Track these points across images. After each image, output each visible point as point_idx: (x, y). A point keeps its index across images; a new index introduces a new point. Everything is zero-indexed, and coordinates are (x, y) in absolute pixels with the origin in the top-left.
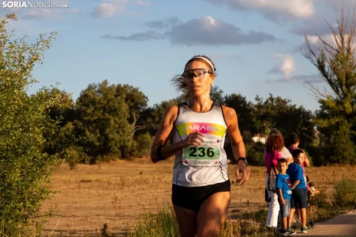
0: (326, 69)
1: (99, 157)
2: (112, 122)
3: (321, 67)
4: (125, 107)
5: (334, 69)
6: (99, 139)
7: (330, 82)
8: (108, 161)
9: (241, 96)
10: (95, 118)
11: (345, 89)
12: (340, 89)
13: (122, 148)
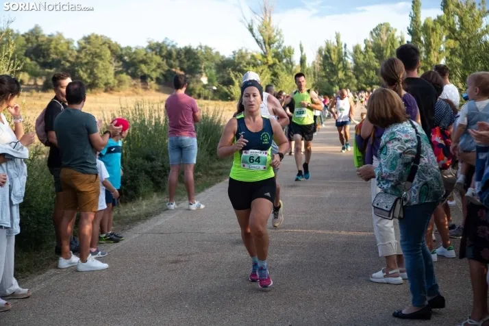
0: (254, 31)
2: (100, 65)
3: (251, 30)
4: (109, 52)
5: (261, 32)
6: (89, 77)
7: (257, 41)
8: (95, 93)
9: (192, 48)
10: (86, 61)
11: (267, 46)
12: (264, 46)
13: (106, 84)
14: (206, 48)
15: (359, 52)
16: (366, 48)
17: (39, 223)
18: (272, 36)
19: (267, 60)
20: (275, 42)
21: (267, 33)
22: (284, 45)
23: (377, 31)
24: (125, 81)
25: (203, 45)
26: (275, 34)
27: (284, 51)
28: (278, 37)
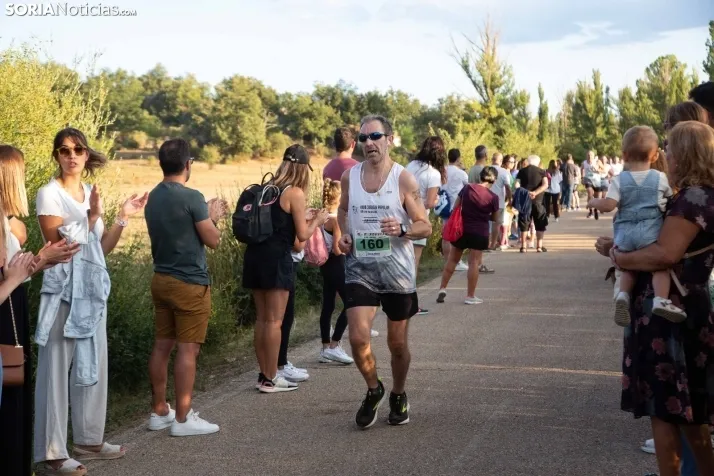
0: (470, 69)
1: (230, 156)
2: (246, 120)
3: (466, 68)
4: (259, 101)
5: (480, 70)
6: (230, 138)
7: (474, 83)
8: (238, 161)
10: (226, 114)
11: (489, 91)
12: (484, 91)
13: (254, 148)
14: (399, 94)
15: (627, 99)
16: (639, 92)
17: (136, 350)
18: (498, 76)
19: (489, 112)
20: (501, 85)
21: (488, 73)
22: (514, 89)
23: (656, 68)
24: (281, 143)
25: (395, 90)
26: (500, 72)
27: (514, 98)
28: (506, 77)
